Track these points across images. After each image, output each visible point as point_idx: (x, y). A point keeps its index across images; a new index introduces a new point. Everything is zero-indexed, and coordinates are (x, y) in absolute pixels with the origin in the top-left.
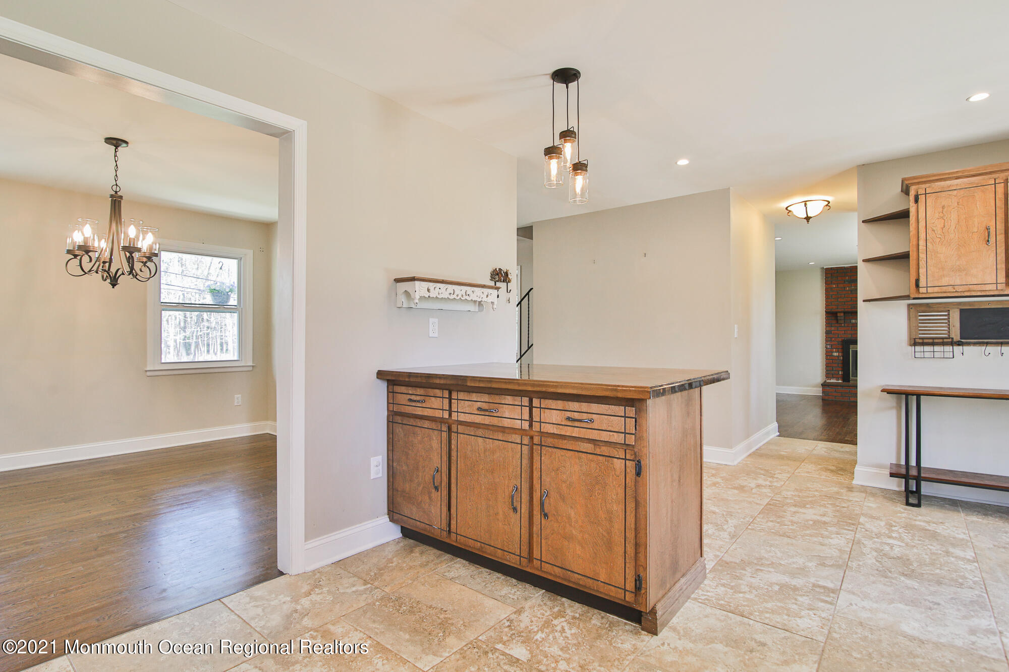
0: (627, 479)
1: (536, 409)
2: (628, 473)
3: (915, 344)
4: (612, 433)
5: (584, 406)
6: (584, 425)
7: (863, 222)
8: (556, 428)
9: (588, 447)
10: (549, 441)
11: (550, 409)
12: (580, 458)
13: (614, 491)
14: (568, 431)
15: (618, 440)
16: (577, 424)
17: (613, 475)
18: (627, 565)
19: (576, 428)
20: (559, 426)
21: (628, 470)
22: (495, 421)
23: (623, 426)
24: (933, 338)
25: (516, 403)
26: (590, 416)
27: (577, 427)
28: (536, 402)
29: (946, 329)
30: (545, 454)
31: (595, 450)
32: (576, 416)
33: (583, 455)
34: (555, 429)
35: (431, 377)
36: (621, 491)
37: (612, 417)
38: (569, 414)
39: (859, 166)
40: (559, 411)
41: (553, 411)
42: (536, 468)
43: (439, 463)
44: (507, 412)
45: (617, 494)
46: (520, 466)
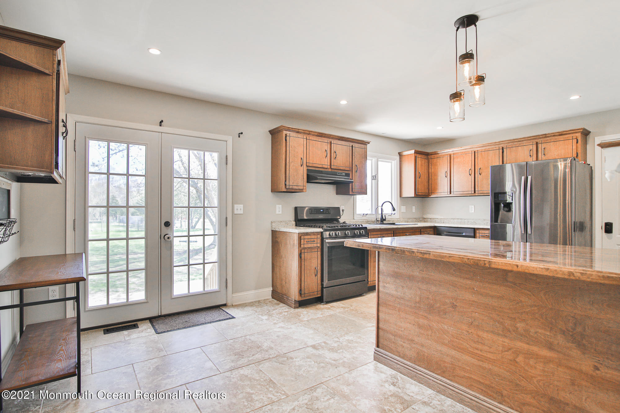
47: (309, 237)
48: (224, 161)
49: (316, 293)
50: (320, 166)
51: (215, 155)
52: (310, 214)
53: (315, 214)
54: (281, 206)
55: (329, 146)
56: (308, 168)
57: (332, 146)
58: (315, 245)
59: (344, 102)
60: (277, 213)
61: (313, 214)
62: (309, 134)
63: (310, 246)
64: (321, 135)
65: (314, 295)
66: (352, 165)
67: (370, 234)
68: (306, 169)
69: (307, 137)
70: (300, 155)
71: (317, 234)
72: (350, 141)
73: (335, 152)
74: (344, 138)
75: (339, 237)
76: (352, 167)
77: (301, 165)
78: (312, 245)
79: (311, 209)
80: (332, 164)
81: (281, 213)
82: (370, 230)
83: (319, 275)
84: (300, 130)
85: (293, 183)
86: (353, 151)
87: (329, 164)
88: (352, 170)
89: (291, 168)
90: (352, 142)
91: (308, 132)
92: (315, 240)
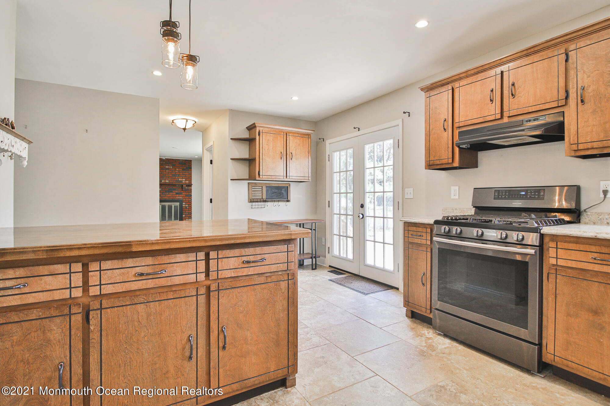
0: (289, 293)
1: (213, 260)
2: (290, 288)
3: (251, 202)
4: (278, 265)
5: (258, 250)
6: (259, 264)
7: (231, 139)
8: (234, 272)
9: (262, 279)
10: (227, 284)
11: (227, 258)
12: (254, 290)
13: (281, 304)
14: (245, 272)
15: (283, 268)
16: (252, 265)
17: (280, 294)
18: (290, 350)
19: (251, 268)
20: (236, 270)
21: (290, 286)
22: (163, 282)
23: (287, 258)
24: (257, 199)
25: (190, 259)
26: (263, 256)
27: (253, 267)
28: (213, 254)
29: (261, 194)
30: (223, 297)
31: (267, 280)
32: (252, 258)
33: (258, 287)
34: (232, 273)
35: (61, 249)
36: (285, 303)
37: (279, 254)
38: (245, 259)
39: (229, 110)
40: (236, 258)
41: (230, 258)
42: (213, 311)
43: (65, 357)
44: (178, 270)
45: (283, 305)
46: (196, 316)
48: (397, 145)
49: (424, 308)
50: (481, 120)
51: (391, 141)
52: (495, 199)
53: (505, 198)
54: (456, 187)
55: (499, 81)
56: (460, 130)
57: (504, 78)
58: (424, 242)
60: (453, 197)
61: (502, 199)
62: (460, 78)
63: (416, 241)
65: (422, 311)
66: (567, 92)
67: (552, 244)
68: (456, 132)
69: (456, 85)
70: (443, 116)
71: (428, 227)
72: (561, 43)
73: (513, 85)
74: (536, 49)
75: (460, 237)
76: (567, 98)
77: (445, 129)
78: (419, 241)
79: (499, 191)
80: (505, 108)
81: (457, 197)
82: (554, 238)
83: (429, 286)
84: (443, 82)
85: (434, 157)
86: (570, 61)
87: (498, 111)
88: (566, 104)
89: (431, 137)
90: (566, 41)
91: (457, 77)
92: (424, 235)
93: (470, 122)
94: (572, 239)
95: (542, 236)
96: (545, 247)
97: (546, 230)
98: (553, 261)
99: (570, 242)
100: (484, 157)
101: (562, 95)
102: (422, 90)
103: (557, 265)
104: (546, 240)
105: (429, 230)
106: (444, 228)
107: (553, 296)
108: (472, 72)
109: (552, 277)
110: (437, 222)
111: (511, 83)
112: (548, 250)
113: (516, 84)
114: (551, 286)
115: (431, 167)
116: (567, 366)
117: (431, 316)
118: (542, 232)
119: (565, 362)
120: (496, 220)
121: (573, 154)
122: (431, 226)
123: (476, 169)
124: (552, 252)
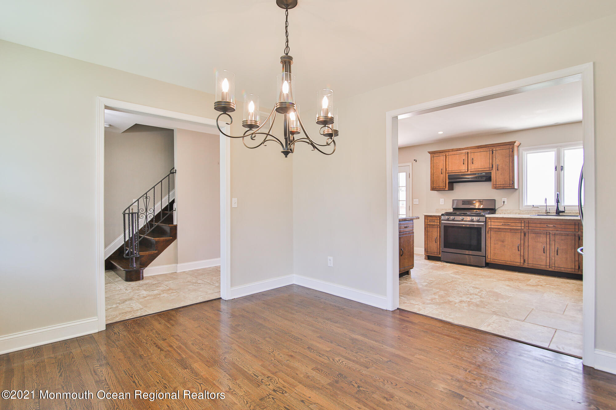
38: (405, 226)
47: (431, 218)
48: (408, 176)
49: (436, 253)
50: (459, 171)
51: (404, 174)
52: (462, 204)
53: (467, 204)
54: (443, 199)
55: (467, 156)
56: (449, 174)
57: (469, 155)
58: (436, 224)
59: (441, 133)
60: (441, 204)
61: (465, 204)
62: (449, 151)
63: (432, 223)
64: (457, 150)
65: (435, 254)
66: (492, 165)
67: (489, 221)
68: (447, 175)
69: (447, 154)
70: (441, 167)
71: (438, 217)
72: (490, 146)
73: (473, 159)
74: (482, 147)
75: (453, 220)
76: (492, 167)
77: (442, 173)
78: (433, 224)
79: (464, 201)
80: (469, 168)
81: (443, 204)
82: (490, 218)
83: (438, 243)
84: (441, 151)
85: (436, 185)
86: (493, 154)
87: (466, 169)
88: (492, 170)
89: (434, 176)
90: (492, 146)
91: (448, 151)
92: (436, 220)
93: (454, 171)
94: (496, 218)
95: (486, 218)
96: (487, 222)
97: (487, 216)
98: (490, 226)
99: (495, 219)
100: (456, 186)
101: (491, 166)
102: (429, 152)
103: (491, 228)
104: (487, 219)
105: (439, 218)
106: (447, 217)
107: (490, 239)
108: (455, 150)
109: (489, 232)
110: (442, 215)
111: (472, 158)
112: (488, 223)
113: (474, 159)
114: (489, 235)
115: (434, 190)
116: (495, 262)
117: (440, 256)
118: (486, 216)
119: (494, 260)
120: (468, 213)
121: (494, 188)
122: (440, 217)
123: (453, 191)
124: (489, 223)
